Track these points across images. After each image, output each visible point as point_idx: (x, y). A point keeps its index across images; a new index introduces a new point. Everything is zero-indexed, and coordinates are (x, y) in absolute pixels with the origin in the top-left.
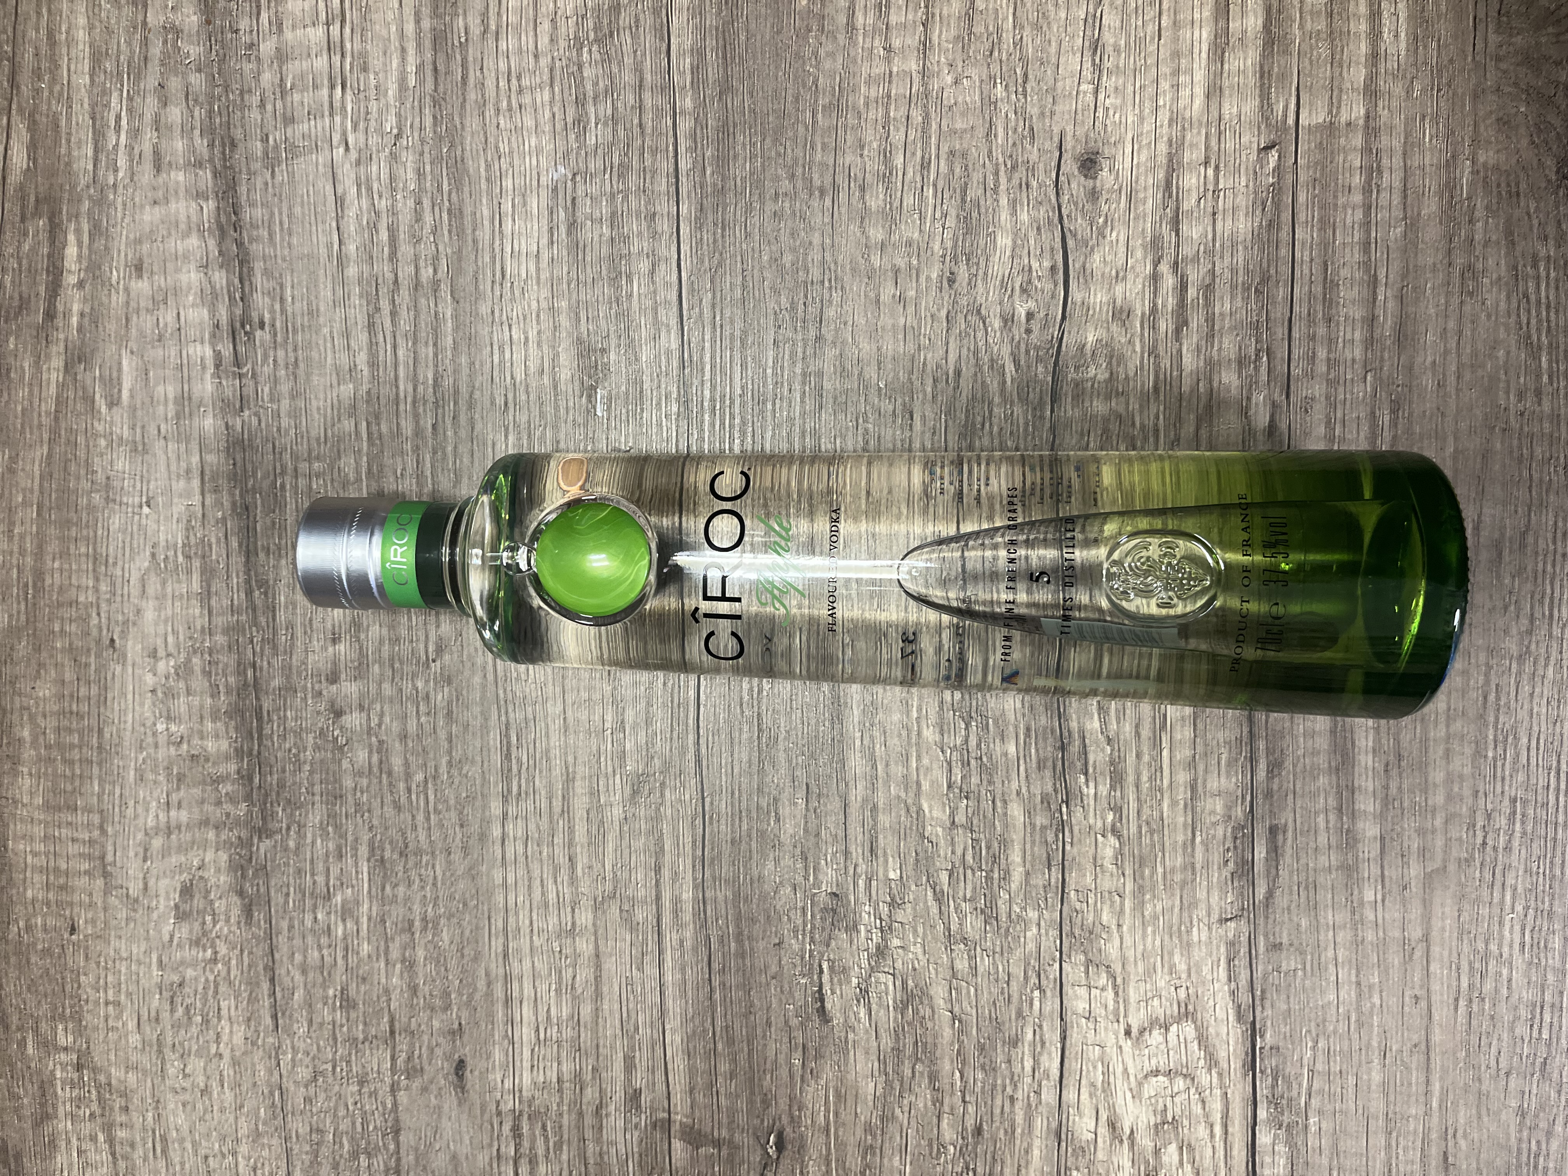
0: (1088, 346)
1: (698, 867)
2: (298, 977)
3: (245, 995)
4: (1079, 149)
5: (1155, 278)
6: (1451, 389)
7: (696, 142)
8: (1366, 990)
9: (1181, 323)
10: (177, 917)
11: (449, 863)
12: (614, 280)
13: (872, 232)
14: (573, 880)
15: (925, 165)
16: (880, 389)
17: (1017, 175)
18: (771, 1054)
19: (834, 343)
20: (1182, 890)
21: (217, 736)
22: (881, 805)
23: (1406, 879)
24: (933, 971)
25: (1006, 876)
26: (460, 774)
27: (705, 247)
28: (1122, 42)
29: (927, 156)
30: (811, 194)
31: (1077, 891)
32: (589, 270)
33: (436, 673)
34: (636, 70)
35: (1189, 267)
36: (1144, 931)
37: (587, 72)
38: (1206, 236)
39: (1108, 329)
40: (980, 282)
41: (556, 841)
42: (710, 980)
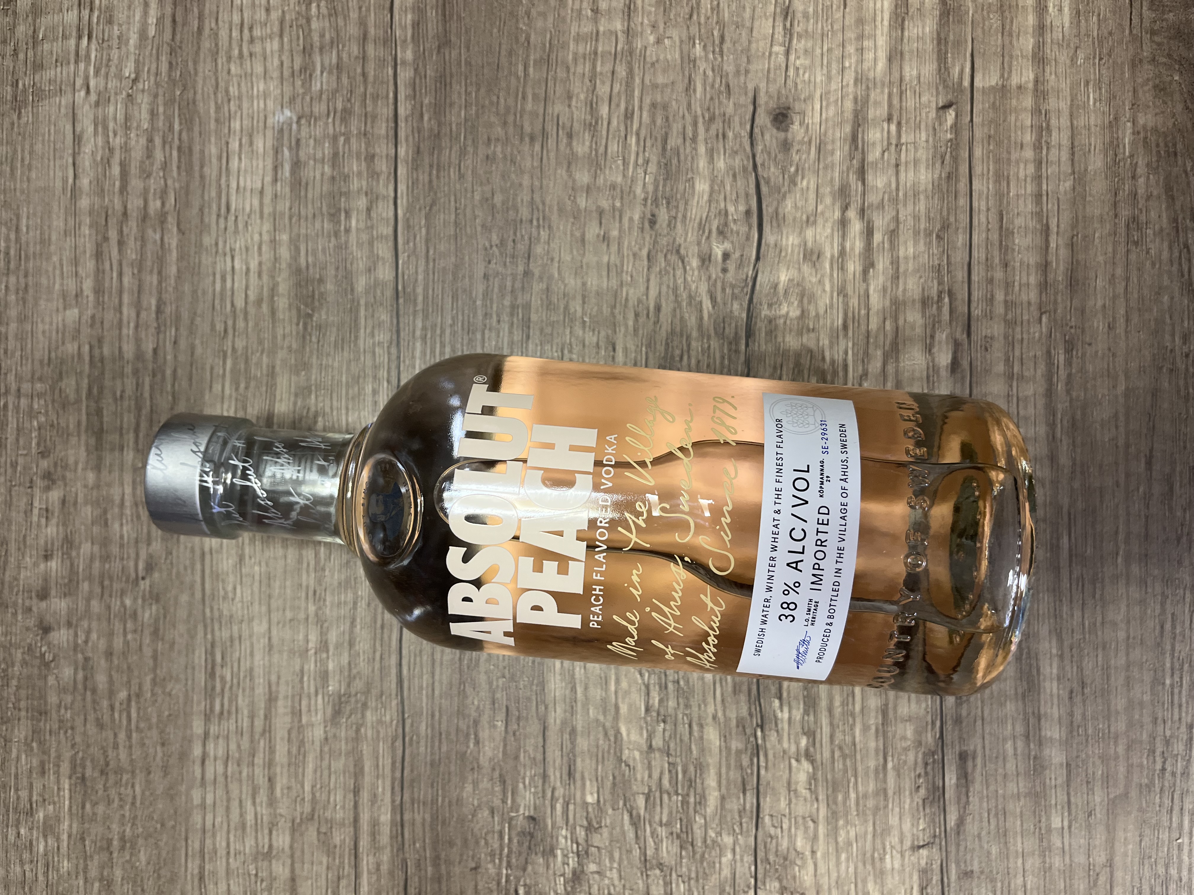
0: (781, 286)
1: (397, 789)
4: (772, 104)
5: (843, 223)
6: (1120, 329)
7: (414, 91)
9: (868, 265)
11: (148, 782)
13: (577, 176)
14: (272, 802)
15: (628, 116)
16: (584, 322)
17: (714, 128)
19: (541, 278)
20: (874, 815)
22: (579, 728)
23: (1091, 805)
25: (702, 801)
26: (164, 693)
27: (420, 186)
28: (811, 10)
29: (630, 108)
30: (522, 139)
31: (771, 816)
32: (310, 206)
33: (144, 590)
34: (361, 24)
35: (875, 214)
36: (838, 858)
37: (314, 25)
38: (890, 185)
39: (799, 269)
40: (679, 224)
41: (256, 761)
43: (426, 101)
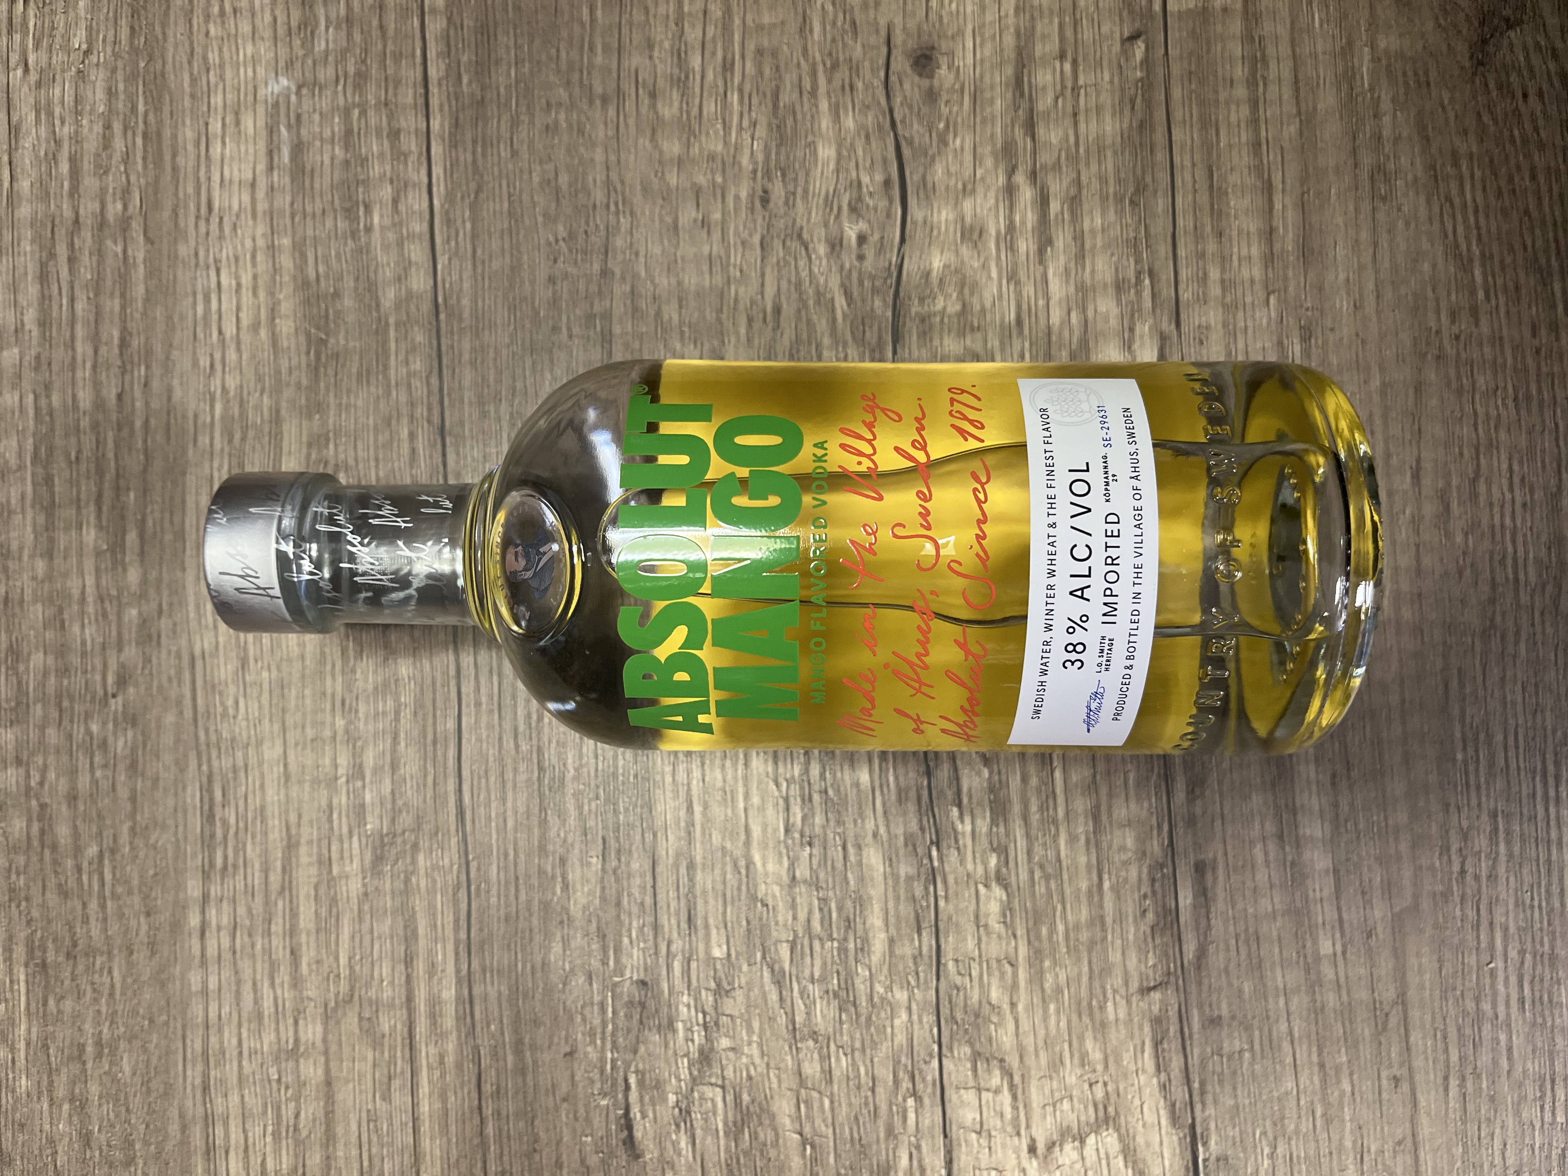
0: (934, 273)
1: (463, 955)
4: (912, 44)
5: (1010, 190)
6: (1370, 308)
7: (449, 46)
8: (1332, 1073)
9: (1045, 242)
11: (130, 965)
12: (350, 213)
13: (665, 146)
14: (296, 982)
15: (727, 67)
16: (682, 334)
17: (838, 77)
19: (623, 278)
20: (1090, 951)
22: (699, 859)
23: (1370, 922)
24: (774, 1079)
25: (864, 946)
26: (146, 845)
27: (462, 168)
29: (729, 56)
30: (591, 102)
31: (956, 961)
32: (318, 200)
33: (116, 712)
35: (1050, 177)
36: (1045, 1010)
38: (1067, 140)
39: (957, 252)
40: (799, 202)
41: (273, 928)
42: (480, 1108)
43: (465, 59)
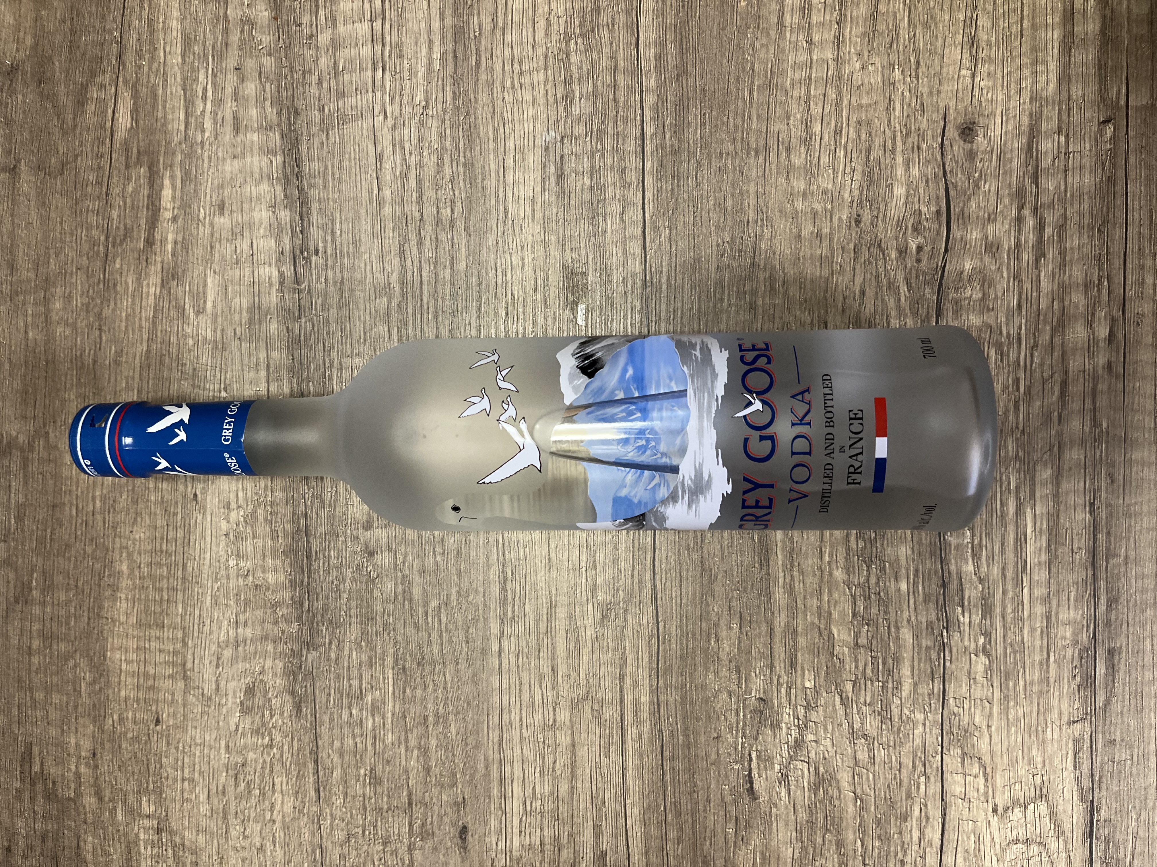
0: (966, 273)
1: (654, 677)
2: (336, 759)
3: (295, 773)
4: (960, 120)
5: (1019, 220)
7: (658, 112)
9: (1040, 254)
10: (242, 711)
11: (456, 671)
12: (593, 220)
13: (795, 183)
14: (555, 686)
15: (838, 132)
16: (800, 305)
17: (910, 140)
18: (710, 823)
19: (765, 269)
20: (1039, 698)
21: (276, 571)
22: (800, 630)
24: (839, 760)
25: (898, 686)
27: (664, 193)
28: (993, 39)
29: (839, 125)
30: (748, 154)
31: (955, 698)
32: (573, 211)
34: (612, 57)
35: (1046, 212)
36: (1009, 731)
37: (573, 59)
38: (1060, 187)
39: (981, 259)
40: (880, 223)
41: (541, 655)
42: (662, 765)
43: (668, 122)
